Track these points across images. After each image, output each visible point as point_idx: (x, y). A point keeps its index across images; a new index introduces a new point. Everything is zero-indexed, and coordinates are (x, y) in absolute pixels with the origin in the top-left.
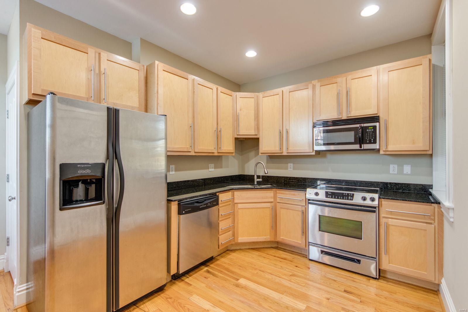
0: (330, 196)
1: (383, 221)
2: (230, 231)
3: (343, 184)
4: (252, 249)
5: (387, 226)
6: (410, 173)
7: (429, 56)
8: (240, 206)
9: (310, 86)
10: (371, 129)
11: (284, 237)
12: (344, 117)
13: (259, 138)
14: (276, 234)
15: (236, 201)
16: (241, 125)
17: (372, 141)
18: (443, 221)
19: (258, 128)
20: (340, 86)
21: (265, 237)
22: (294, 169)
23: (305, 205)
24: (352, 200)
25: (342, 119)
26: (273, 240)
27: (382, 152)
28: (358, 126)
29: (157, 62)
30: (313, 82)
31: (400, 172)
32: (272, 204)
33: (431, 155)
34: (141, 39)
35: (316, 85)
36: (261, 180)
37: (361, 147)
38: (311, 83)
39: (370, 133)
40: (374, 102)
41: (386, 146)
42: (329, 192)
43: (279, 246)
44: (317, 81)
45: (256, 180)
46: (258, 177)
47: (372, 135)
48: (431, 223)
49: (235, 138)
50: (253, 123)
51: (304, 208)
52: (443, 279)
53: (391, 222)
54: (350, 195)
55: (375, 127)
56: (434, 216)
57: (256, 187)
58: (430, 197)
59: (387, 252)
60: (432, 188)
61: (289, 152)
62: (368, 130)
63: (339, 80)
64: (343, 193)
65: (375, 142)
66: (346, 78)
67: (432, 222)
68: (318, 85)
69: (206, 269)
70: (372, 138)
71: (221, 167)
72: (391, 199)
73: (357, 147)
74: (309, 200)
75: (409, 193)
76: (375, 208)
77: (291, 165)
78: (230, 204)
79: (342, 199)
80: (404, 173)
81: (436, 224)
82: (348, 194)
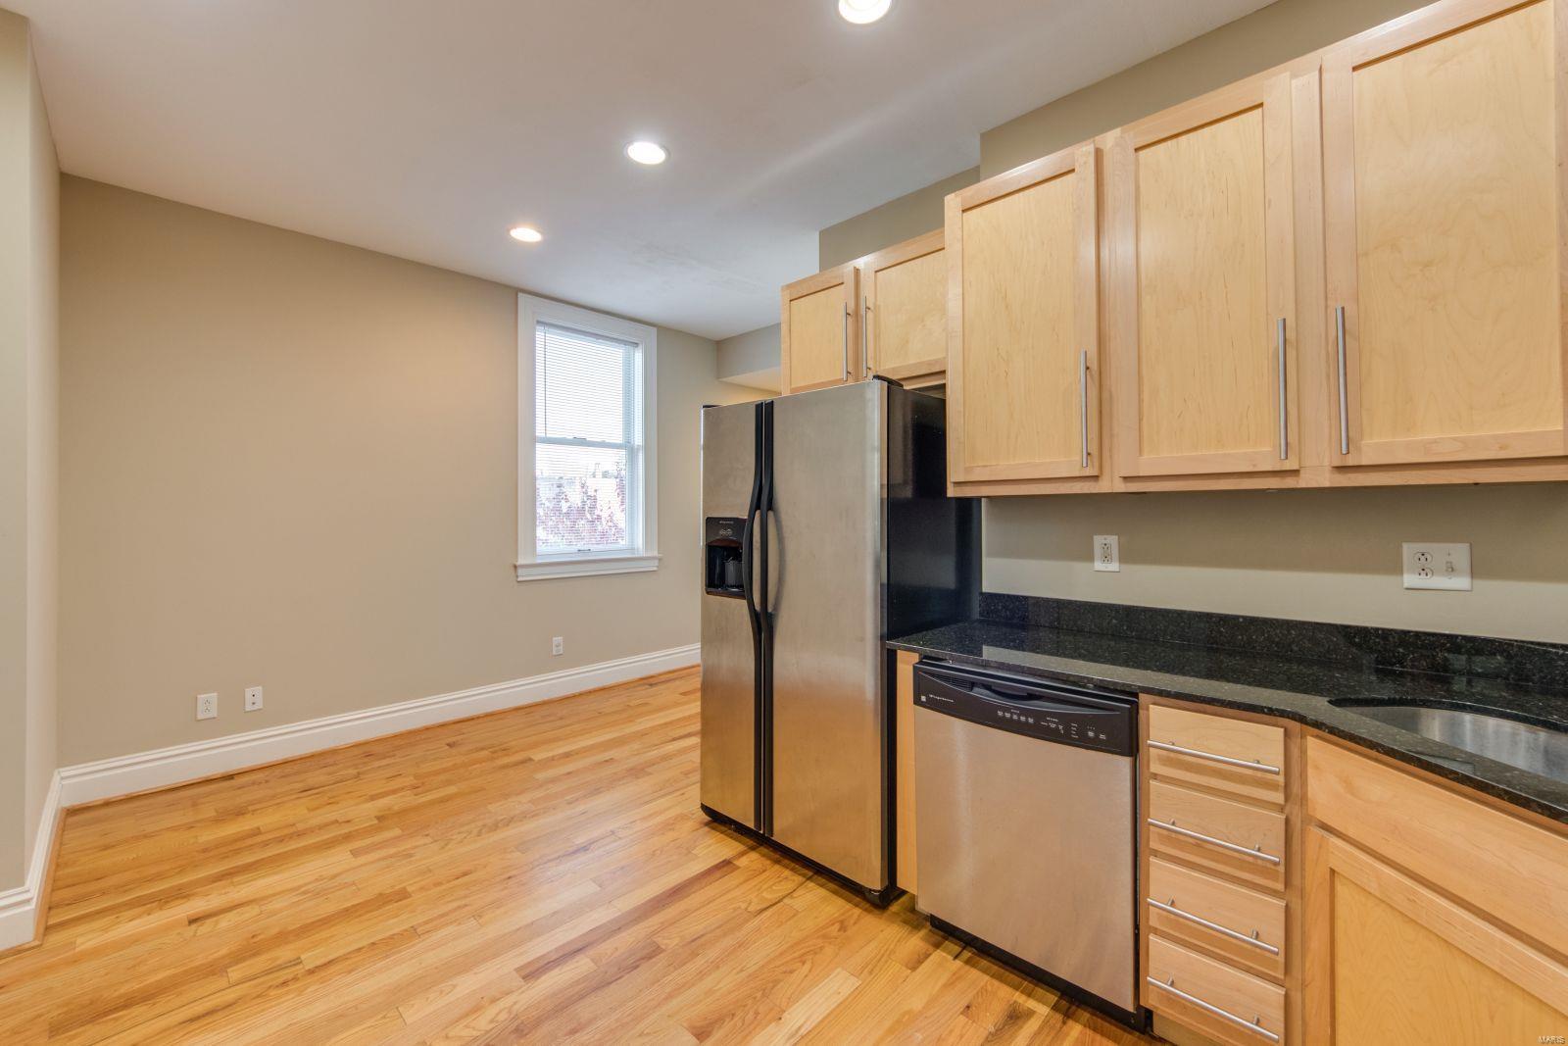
34: (983, 136)
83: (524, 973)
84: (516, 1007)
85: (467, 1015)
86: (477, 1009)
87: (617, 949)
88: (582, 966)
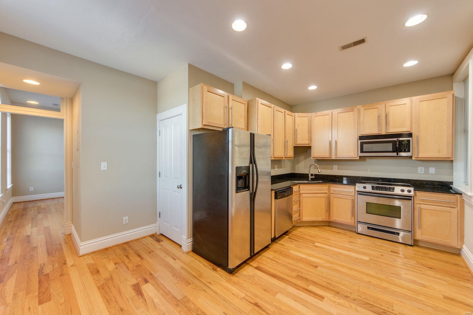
0: (376, 189)
1: (417, 206)
2: (297, 213)
3: (380, 181)
4: (311, 226)
5: (421, 210)
6: (434, 173)
7: (452, 92)
8: (304, 195)
9: (356, 110)
10: (406, 142)
11: (336, 217)
12: (383, 133)
13: (311, 146)
14: (329, 216)
15: (301, 192)
16: (299, 137)
17: (407, 151)
18: (464, 206)
19: (310, 139)
20: (381, 111)
21: (322, 217)
22: (338, 169)
23: (354, 195)
24: (393, 191)
25: (382, 134)
26: (327, 220)
27: (413, 158)
28: (396, 139)
29: (257, 99)
30: (357, 106)
31: (427, 172)
32: (327, 195)
33: (452, 161)
34: (243, 82)
35: (360, 108)
36: (314, 177)
37: (397, 154)
38: (356, 107)
39: (405, 145)
40: (408, 123)
41: (418, 154)
42: (375, 186)
43: (331, 225)
44: (361, 106)
45: (310, 177)
46: (312, 175)
47: (407, 146)
48: (454, 208)
49: (294, 146)
50: (307, 136)
51: (353, 198)
52: (464, 245)
53: (423, 206)
54: (391, 188)
55: (409, 141)
56: (457, 203)
57: (310, 182)
58: (451, 190)
59: (420, 228)
60: (452, 184)
61: (337, 157)
62: (403, 143)
63: (379, 106)
64: (386, 187)
65: (409, 151)
66: (385, 105)
67: (456, 207)
68: (362, 109)
69: (287, 237)
70: (407, 148)
71: (281, 167)
72: (424, 191)
73: (395, 154)
74: (358, 192)
75: (433, 187)
76: (411, 197)
77: (335, 167)
78: (297, 194)
79: (385, 191)
80: (430, 173)
81: (459, 208)
82: (390, 187)
83: (322, 299)
84: (332, 296)
85: (343, 306)
86: (339, 304)
87: (302, 283)
88: (312, 288)
